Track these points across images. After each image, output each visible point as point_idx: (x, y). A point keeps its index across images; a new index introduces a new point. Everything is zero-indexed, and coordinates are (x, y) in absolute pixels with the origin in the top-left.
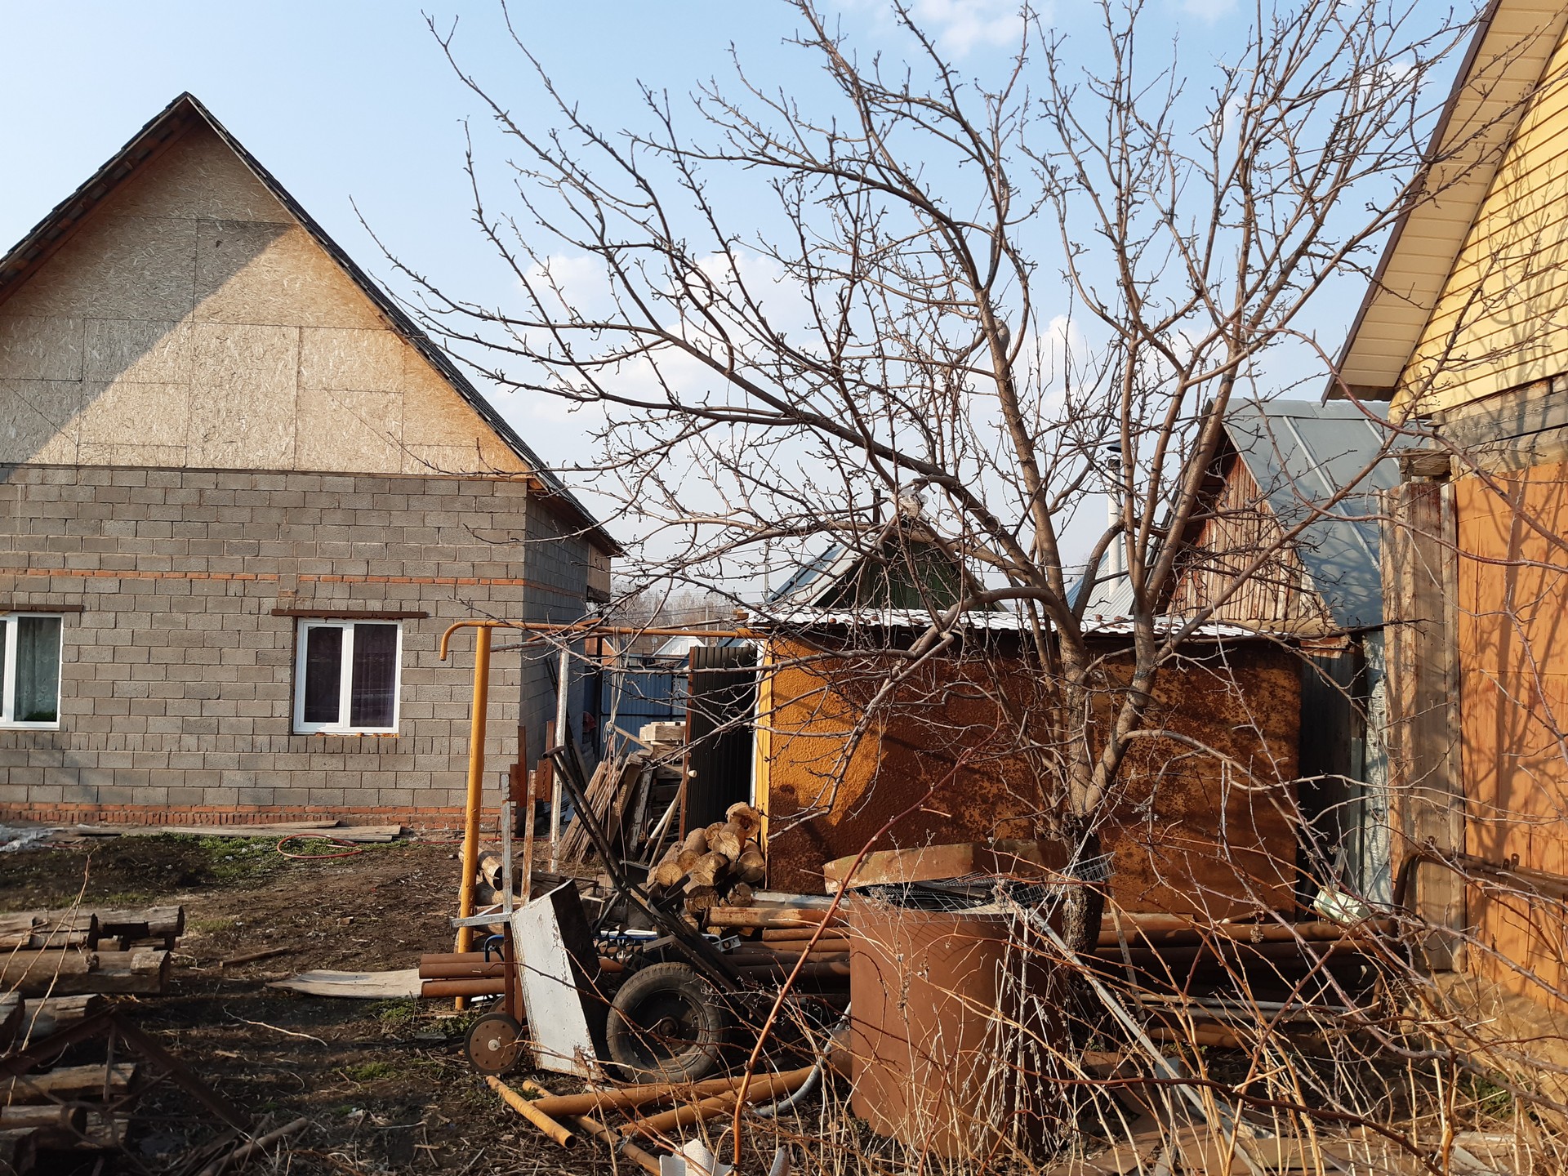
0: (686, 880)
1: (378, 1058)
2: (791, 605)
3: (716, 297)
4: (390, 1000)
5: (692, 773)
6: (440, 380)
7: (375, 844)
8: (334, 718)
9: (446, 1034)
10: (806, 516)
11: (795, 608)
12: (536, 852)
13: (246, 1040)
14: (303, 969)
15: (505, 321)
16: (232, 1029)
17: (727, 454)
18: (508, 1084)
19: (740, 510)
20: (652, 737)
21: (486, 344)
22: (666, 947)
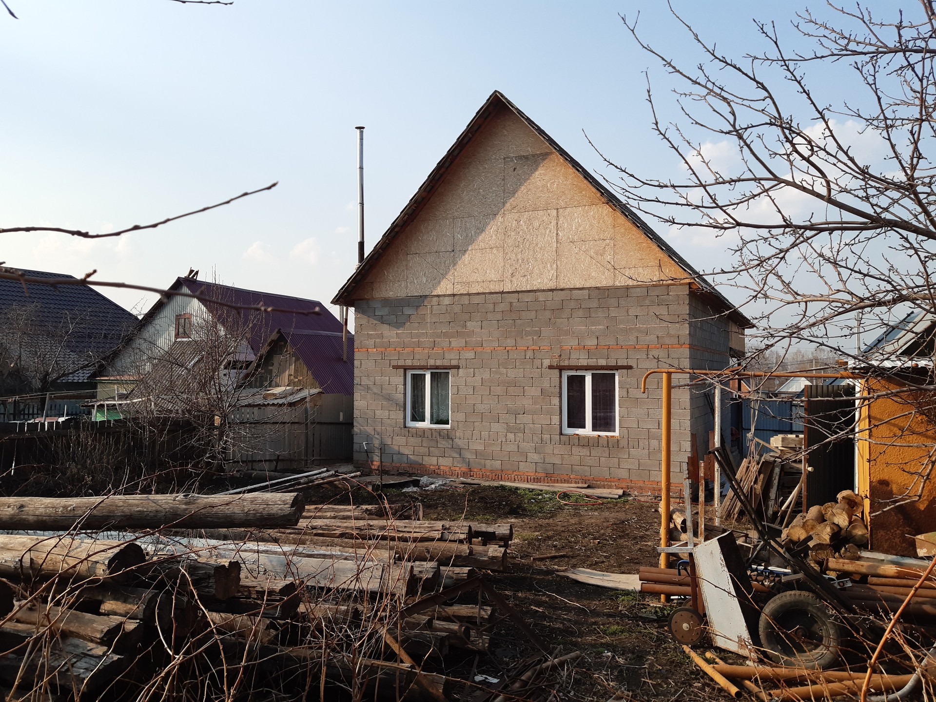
0: (810, 538)
1: (618, 624)
2: (883, 354)
3: (816, 149)
4: (623, 591)
5: (810, 469)
6: (635, 229)
7: (609, 500)
8: (583, 426)
9: (657, 616)
10: (892, 291)
11: (886, 356)
12: (706, 512)
13: (546, 602)
14: (574, 566)
15: (673, 187)
16: (539, 595)
17: (827, 253)
18: (696, 652)
19: (839, 291)
20: (779, 445)
21: (663, 202)
22: (798, 581)
